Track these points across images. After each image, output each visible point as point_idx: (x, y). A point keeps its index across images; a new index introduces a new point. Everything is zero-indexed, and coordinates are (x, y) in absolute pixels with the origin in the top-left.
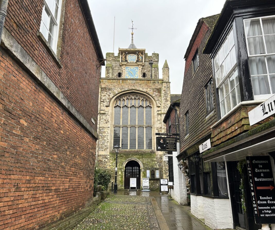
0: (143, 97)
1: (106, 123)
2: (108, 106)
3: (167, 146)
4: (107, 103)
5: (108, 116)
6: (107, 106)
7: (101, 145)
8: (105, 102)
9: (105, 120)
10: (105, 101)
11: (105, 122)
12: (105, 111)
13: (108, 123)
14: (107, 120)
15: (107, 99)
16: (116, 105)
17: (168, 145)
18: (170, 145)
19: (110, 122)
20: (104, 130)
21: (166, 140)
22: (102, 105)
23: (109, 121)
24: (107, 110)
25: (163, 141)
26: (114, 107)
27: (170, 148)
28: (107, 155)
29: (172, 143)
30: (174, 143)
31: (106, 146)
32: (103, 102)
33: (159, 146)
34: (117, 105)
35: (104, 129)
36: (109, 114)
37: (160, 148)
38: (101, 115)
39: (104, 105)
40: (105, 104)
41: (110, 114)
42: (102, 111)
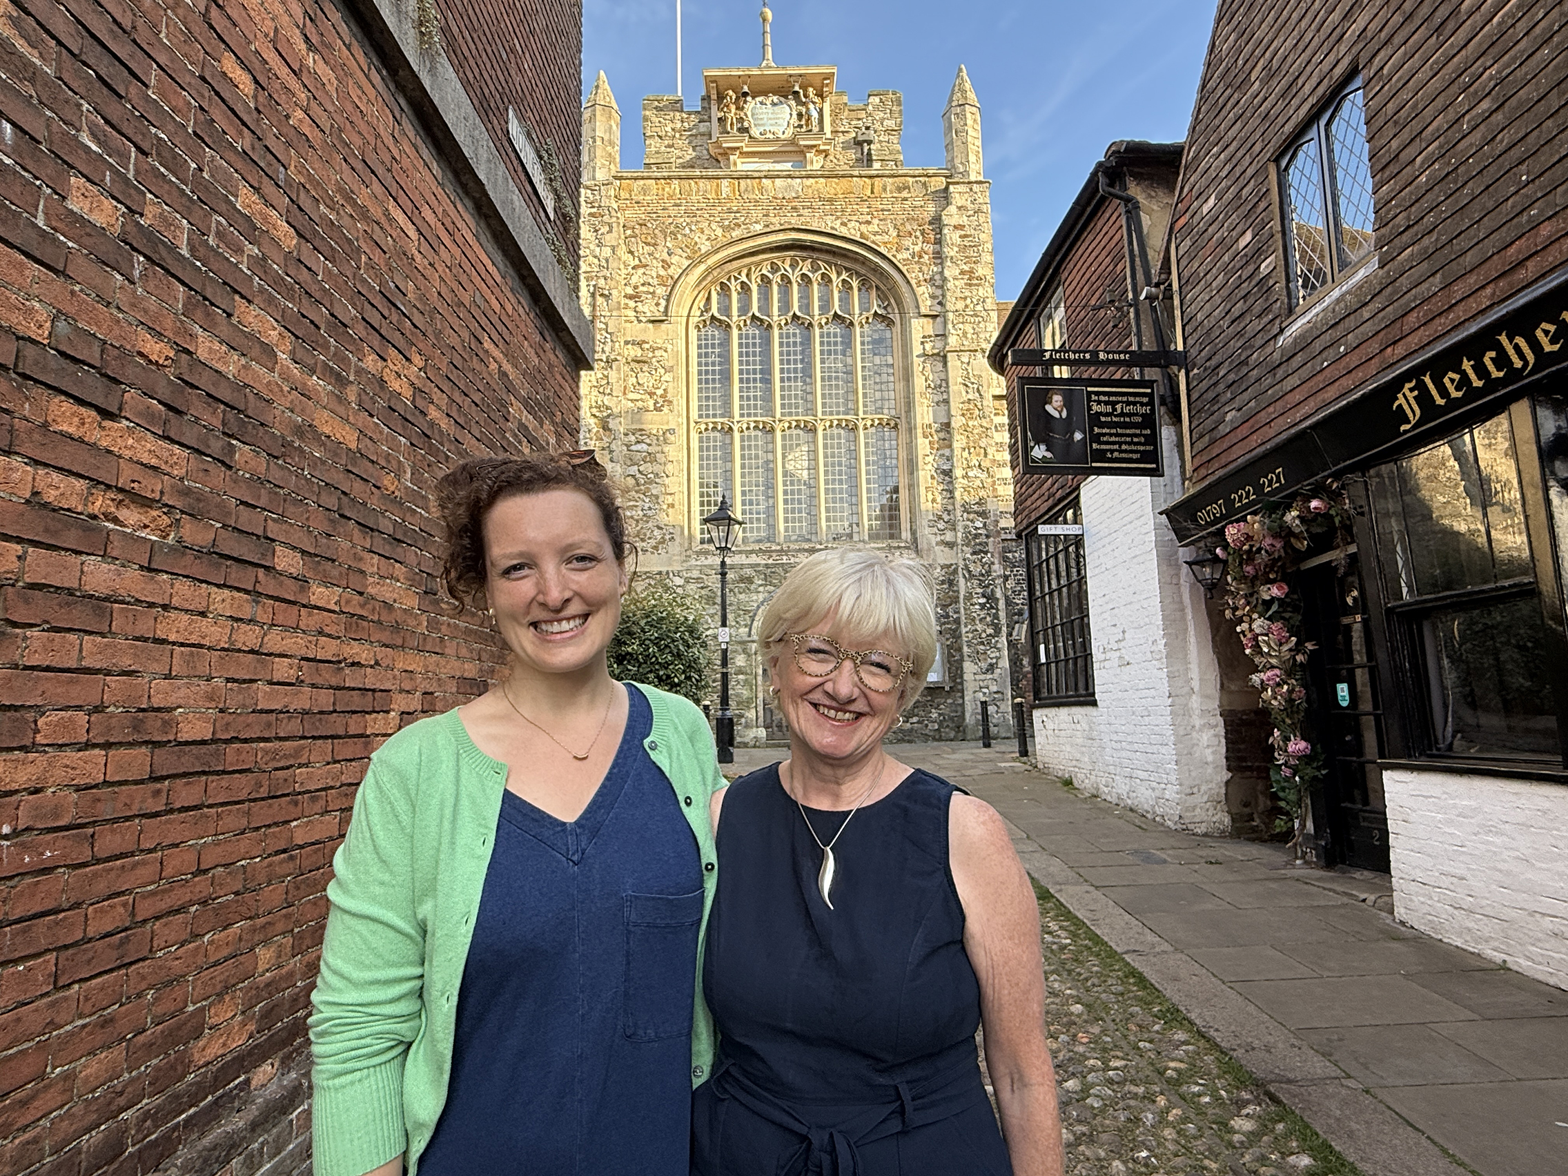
0: (847, 269)
1: (658, 409)
2: (664, 321)
3: (1096, 438)
4: (657, 304)
5: (664, 375)
6: (655, 322)
7: (637, 521)
8: (644, 297)
9: (652, 394)
10: (646, 293)
11: (650, 404)
12: (646, 346)
13: (666, 409)
14: (660, 392)
15: (656, 281)
16: (707, 316)
17: (1104, 435)
18: (1117, 435)
19: (676, 403)
20: (649, 445)
21: (1089, 400)
22: (630, 314)
23: (669, 396)
24: (658, 342)
25: (1065, 405)
26: (692, 325)
27: (1116, 454)
28: (668, 573)
29: (1130, 415)
30: (1142, 415)
31: (660, 528)
32: (637, 297)
33: (1037, 443)
34: (710, 314)
35: (647, 441)
36: (670, 364)
37: (1049, 455)
38: (628, 368)
39: (642, 317)
40: (649, 309)
42: (630, 346)
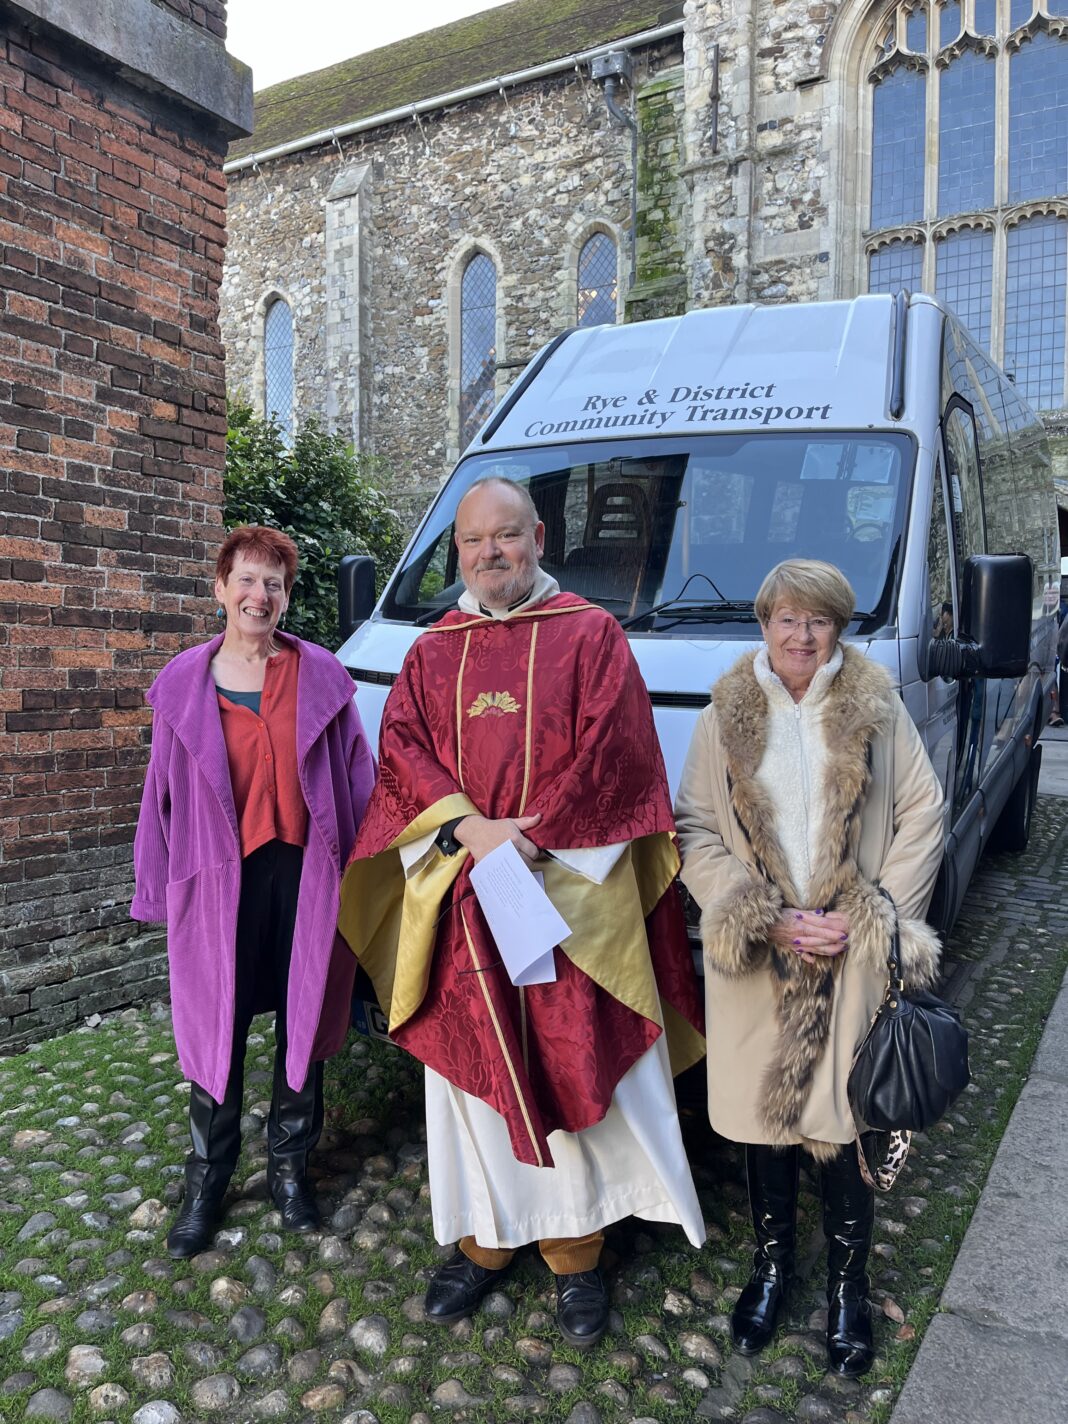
1: (804, 225)
2: (815, 81)
4: (808, 55)
5: (815, 169)
6: (805, 84)
8: (788, 47)
9: (795, 203)
10: (790, 41)
11: (793, 220)
12: (789, 127)
13: (815, 223)
14: (807, 197)
15: (806, 18)
16: (888, 56)
19: (832, 210)
20: (789, 284)
22: (768, 81)
23: (822, 200)
24: (808, 116)
26: (864, 77)
32: (776, 52)
34: (893, 52)
35: (788, 279)
36: (825, 148)
38: (761, 169)
39: (783, 82)
40: (791, 66)
41: (828, 140)
42: (765, 133)
